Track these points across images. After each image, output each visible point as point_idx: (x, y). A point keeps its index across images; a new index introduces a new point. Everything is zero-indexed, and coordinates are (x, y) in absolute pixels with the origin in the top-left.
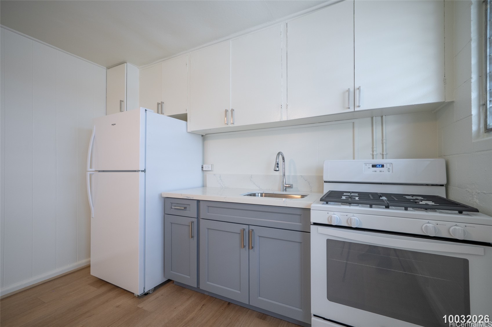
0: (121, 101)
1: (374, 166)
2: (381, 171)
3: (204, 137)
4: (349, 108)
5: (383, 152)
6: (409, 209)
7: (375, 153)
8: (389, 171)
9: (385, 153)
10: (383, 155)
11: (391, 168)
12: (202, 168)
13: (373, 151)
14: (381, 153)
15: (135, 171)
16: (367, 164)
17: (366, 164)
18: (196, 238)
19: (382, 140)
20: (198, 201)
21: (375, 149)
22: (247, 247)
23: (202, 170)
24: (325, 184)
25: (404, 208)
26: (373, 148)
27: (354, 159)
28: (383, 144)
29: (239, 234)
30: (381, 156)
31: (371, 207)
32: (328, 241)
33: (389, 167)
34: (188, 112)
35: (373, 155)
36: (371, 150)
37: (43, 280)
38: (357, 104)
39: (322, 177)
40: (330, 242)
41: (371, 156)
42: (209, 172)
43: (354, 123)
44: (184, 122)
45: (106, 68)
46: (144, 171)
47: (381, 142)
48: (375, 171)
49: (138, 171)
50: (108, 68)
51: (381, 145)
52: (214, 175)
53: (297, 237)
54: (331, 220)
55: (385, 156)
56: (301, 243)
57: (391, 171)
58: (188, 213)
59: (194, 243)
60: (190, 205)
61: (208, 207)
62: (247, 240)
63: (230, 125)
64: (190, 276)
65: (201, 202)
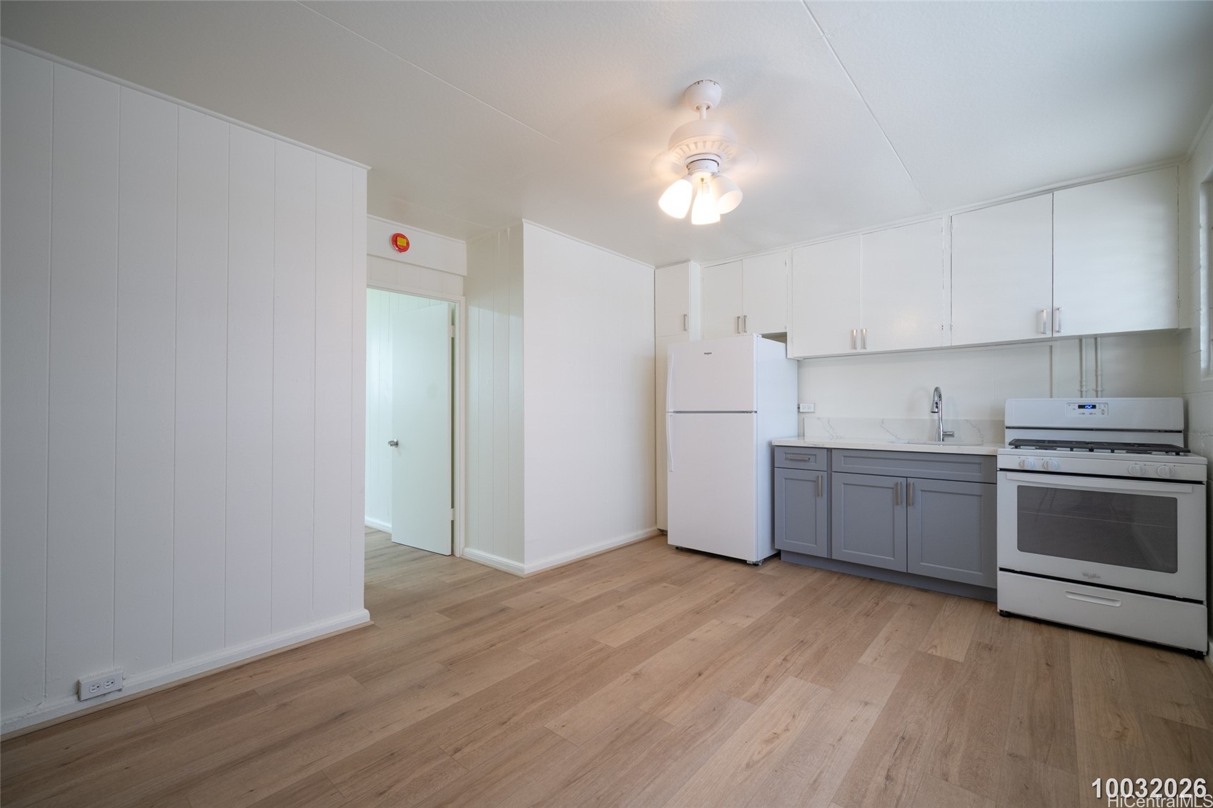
0: (685, 315)
1: (1081, 407)
2: (1091, 414)
3: (800, 363)
4: (1044, 333)
5: (1097, 387)
6: (1115, 451)
7: (1084, 389)
8: (1103, 414)
9: (1099, 389)
10: (1097, 391)
11: (1106, 409)
12: (799, 408)
13: (1081, 386)
14: (1095, 388)
15: (747, 412)
16: (1072, 405)
17: (1069, 404)
18: (825, 496)
19: (1096, 371)
20: (830, 450)
21: (1084, 383)
22: (904, 504)
23: (799, 412)
24: (1007, 430)
25: (1110, 451)
26: (1081, 382)
27: (1051, 397)
28: (1097, 376)
29: (893, 488)
30: (1094, 393)
31: (1072, 450)
32: (1019, 487)
33: (1103, 408)
34: (787, 331)
35: (1081, 392)
36: (1079, 384)
37: (612, 546)
38: (1056, 328)
39: (1004, 421)
40: (1021, 490)
41: (1079, 393)
42: (807, 415)
43: (1051, 346)
44: (782, 345)
45: (654, 267)
46: (756, 412)
47: (1094, 373)
48: (1083, 414)
49: (751, 412)
50: (657, 267)
51: (1094, 378)
52: (818, 418)
53: (977, 489)
54: (1023, 465)
55: (1099, 393)
56: (980, 496)
57: (1106, 414)
58: (812, 465)
59: (823, 502)
60: (815, 455)
61: (844, 456)
62: (904, 495)
63: (859, 350)
64: (816, 544)
65: (833, 451)
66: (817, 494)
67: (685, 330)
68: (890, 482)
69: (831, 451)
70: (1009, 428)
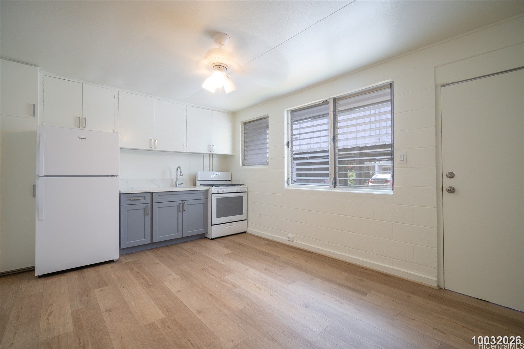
0: (33, 105)
4: (210, 152)
5: (213, 168)
18: (150, 215)
19: (213, 164)
22: (182, 211)
27: (203, 171)
29: (178, 206)
32: (217, 199)
36: (209, 167)
38: (213, 151)
41: (209, 170)
43: (204, 156)
57: (219, 176)
58: (143, 201)
59: (148, 218)
60: (145, 197)
61: (158, 195)
62: (181, 207)
63: (153, 149)
64: (145, 238)
65: (153, 193)
66: (146, 214)
67: (34, 116)
68: (177, 204)
69: (153, 194)
70: (199, 181)
